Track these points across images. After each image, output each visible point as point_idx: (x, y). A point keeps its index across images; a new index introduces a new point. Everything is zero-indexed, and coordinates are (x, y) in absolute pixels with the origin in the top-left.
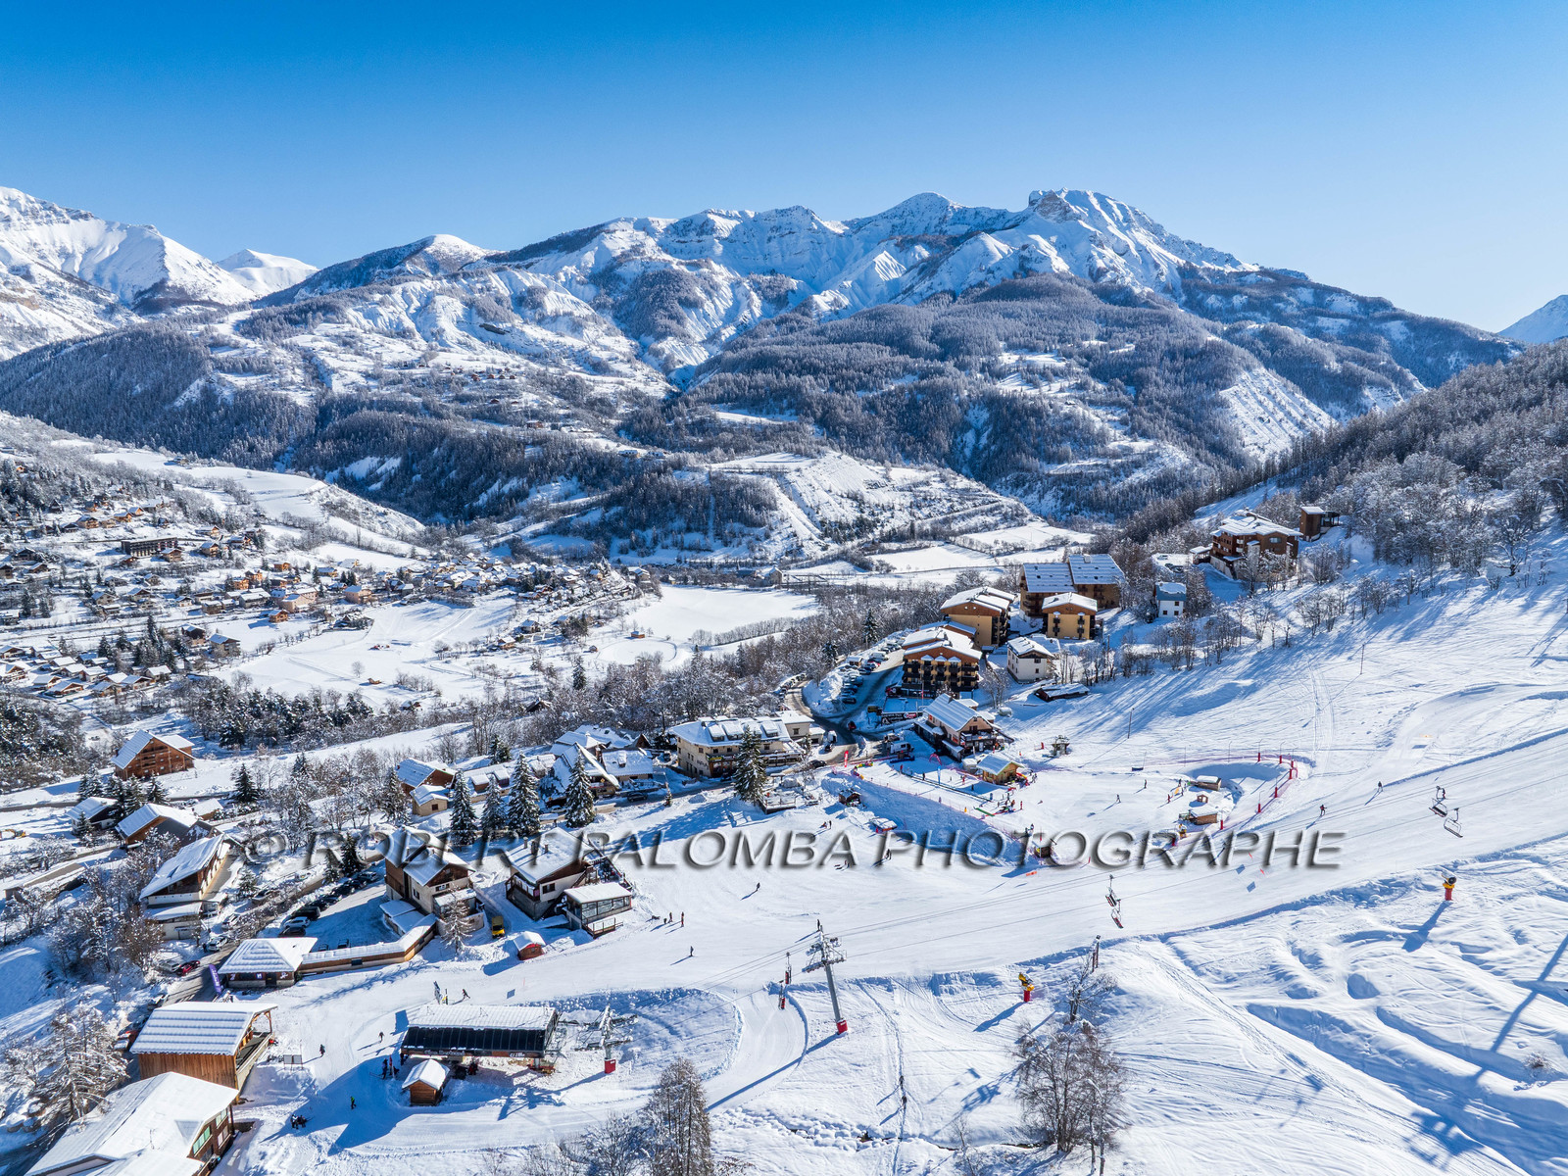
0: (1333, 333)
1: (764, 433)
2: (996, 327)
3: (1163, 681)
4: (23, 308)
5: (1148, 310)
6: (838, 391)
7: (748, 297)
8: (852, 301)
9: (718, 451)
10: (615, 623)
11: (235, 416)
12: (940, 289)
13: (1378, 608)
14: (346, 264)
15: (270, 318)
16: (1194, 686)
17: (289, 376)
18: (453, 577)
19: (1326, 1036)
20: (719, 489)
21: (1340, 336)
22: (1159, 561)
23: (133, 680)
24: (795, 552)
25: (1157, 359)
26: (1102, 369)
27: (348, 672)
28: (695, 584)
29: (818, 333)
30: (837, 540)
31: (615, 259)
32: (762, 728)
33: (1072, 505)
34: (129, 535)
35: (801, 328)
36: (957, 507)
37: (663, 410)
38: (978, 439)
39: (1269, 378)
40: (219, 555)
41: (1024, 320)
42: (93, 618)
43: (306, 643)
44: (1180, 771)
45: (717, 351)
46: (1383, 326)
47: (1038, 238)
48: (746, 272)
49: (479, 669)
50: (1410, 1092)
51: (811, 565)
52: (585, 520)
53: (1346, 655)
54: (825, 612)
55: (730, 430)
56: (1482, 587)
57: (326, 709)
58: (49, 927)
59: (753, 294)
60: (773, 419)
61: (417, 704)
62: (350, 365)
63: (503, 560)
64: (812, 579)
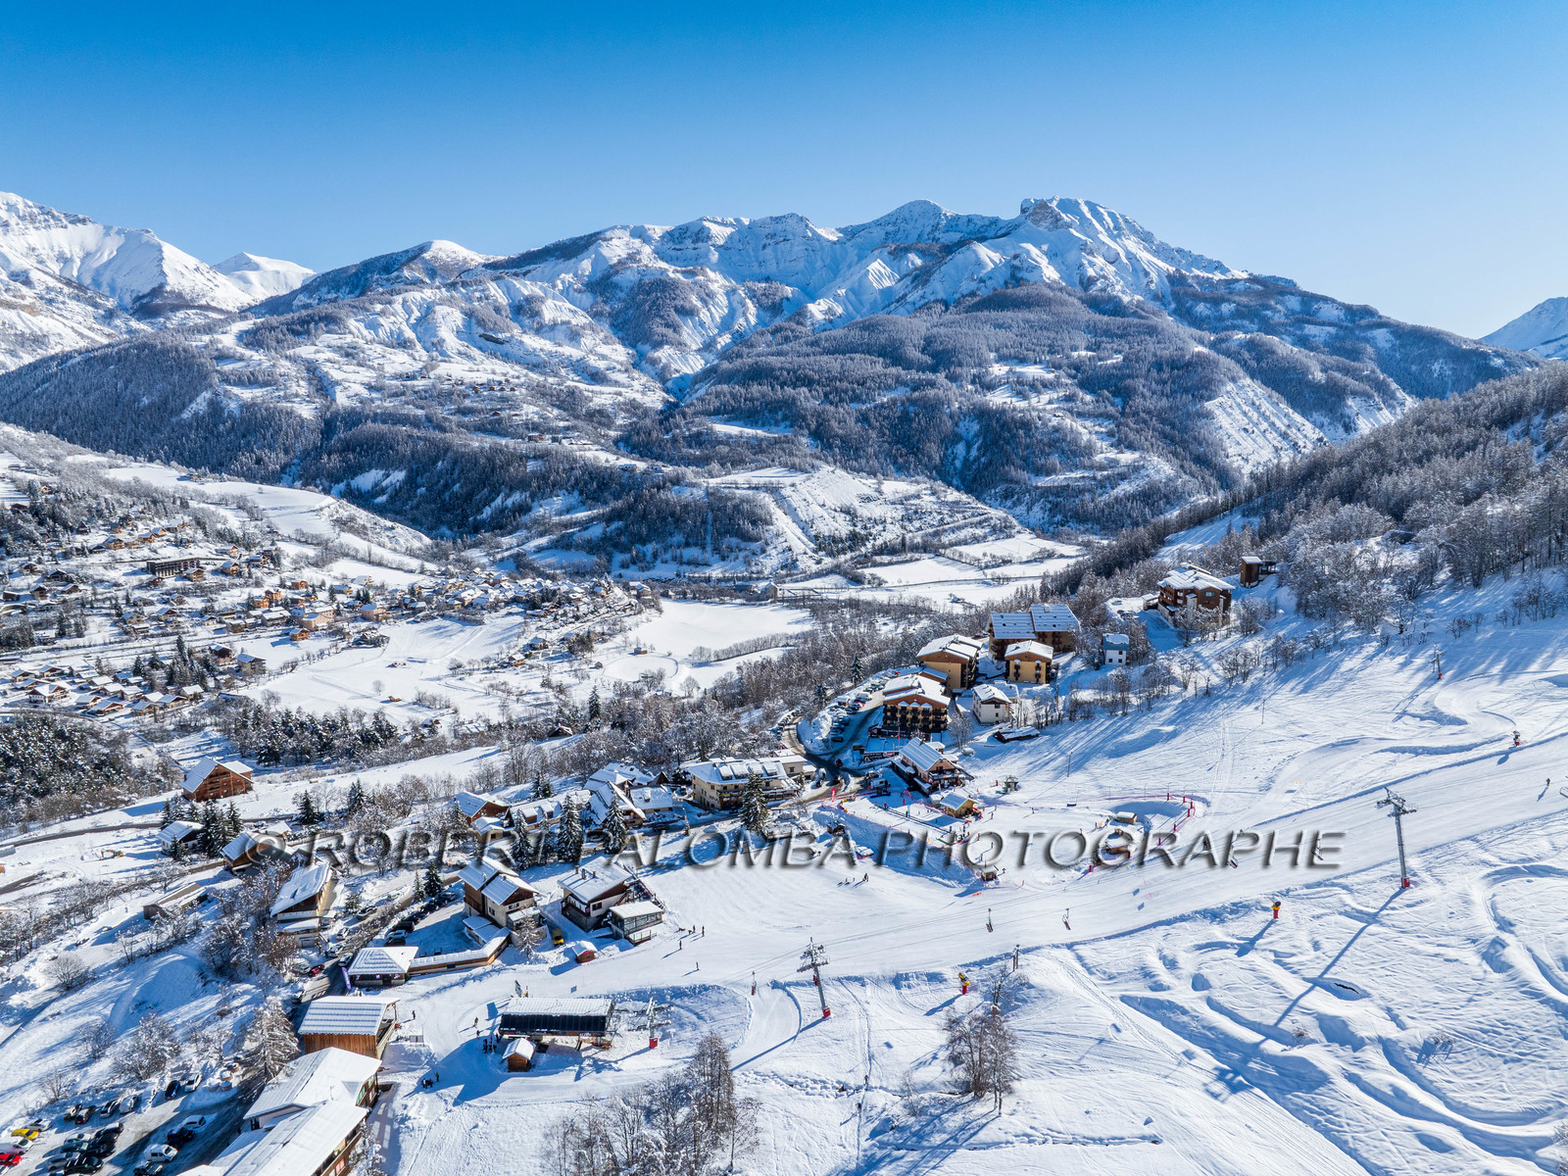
0: (1319, 341)
1: (760, 445)
2: (987, 338)
3: (1102, 725)
4: (24, 314)
5: (1136, 321)
6: (831, 403)
7: (744, 305)
8: (846, 309)
9: (715, 466)
10: (619, 639)
11: (242, 429)
12: (932, 298)
14: (344, 270)
15: (272, 328)
16: (1127, 731)
17: (294, 389)
18: (463, 595)
19: (1170, 1017)
20: (717, 504)
21: (1326, 344)
22: (1113, 607)
23: (170, 698)
24: (790, 566)
25: (1144, 371)
26: (1090, 380)
27: (369, 689)
28: (694, 598)
29: (812, 344)
30: (831, 554)
31: (611, 267)
32: (764, 768)
33: (1059, 517)
34: (153, 555)
35: (796, 338)
36: (948, 519)
37: (661, 423)
38: (968, 451)
39: (1254, 389)
40: (239, 575)
41: (1015, 330)
42: (125, 637)
43: (327, 661)
44: (1105, 807)
45: (713, 360)
46: (1369, 334)
47: (1029, 246)
48: (741, 280)
49: (492, 686)
50: (1216, 1054)
51: (806, 579)
52: (587, 534)
53: (1254, 705)
54: (819, 627)
55: (726, 443)
56: (1375, 644)
57: (354, 727)
58: (191, 938)
59: (749, 302)
60: (769, 431)
61: (437, 722)
62: (352, 377)
63: (509, 575)
64: (807, 593)
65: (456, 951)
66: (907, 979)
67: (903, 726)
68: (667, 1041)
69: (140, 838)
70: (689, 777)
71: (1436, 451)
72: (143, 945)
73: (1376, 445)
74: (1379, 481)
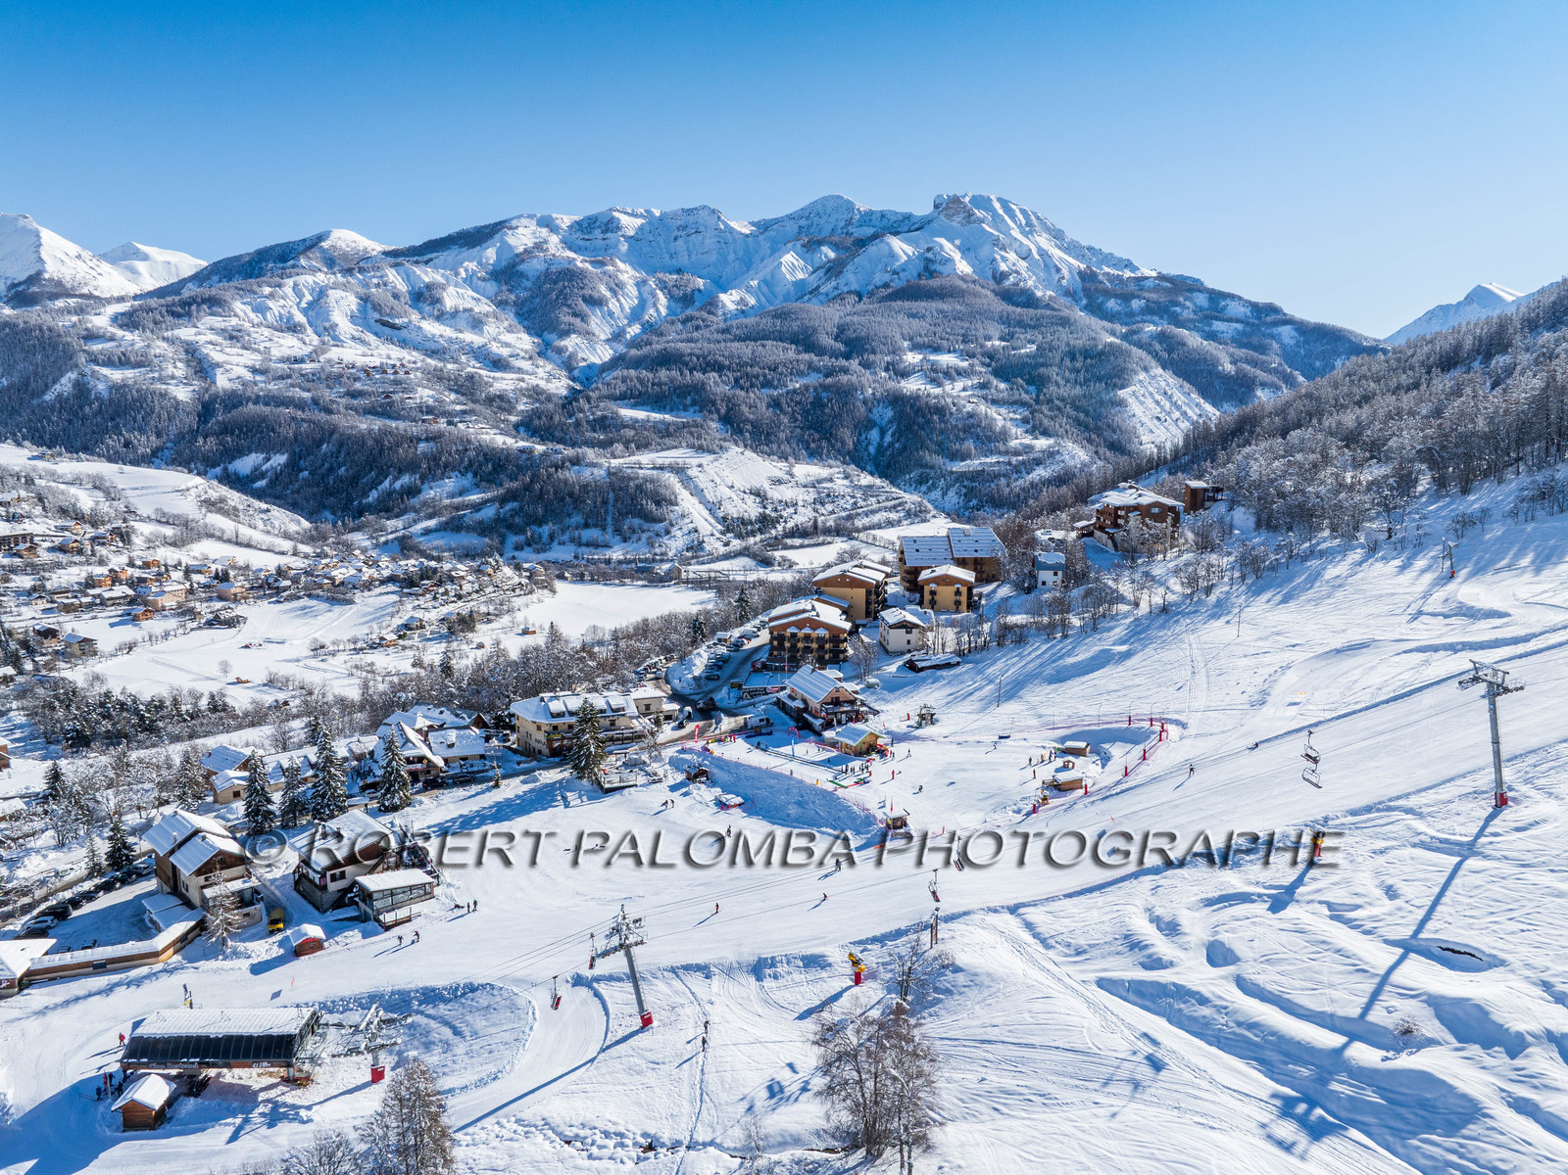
0: (1227, 336)
1: (667, 429)
2: (900, 327)
3: (1037, 650)
5: (1048, 312)
6: (742, 388)
7: (654, 295)
8: (758, 300)
9: (619, 447)
10: (506, 620)
11: (110, 411)
12: (846, 289)
13: (1257, 573)
14: (238, 258)
15: (151, 310)
16: (1069, 654)
17: (170, 370)
18: (334, 574)
19: (1180, 1010)
20: (618, 484)
21: (1234, 340)
24: (696, 548)
25: (1057, 360)
26: (1004, 369)
27: (214, 670)
28: (592, 580)
29: (723, 331)
30: (739, 536)
31: (517, 255)
32: (608, 703)
33: (974, 502)
35: (707, 326)
36: (861, 503)
37: (564, 407)
38: (882, 437)
39: (1166, 379)
40: (80, 552)
41: (929, 320)
43: (172, 642)
44: (1047, 741)
45: (621, 348)
46: (1275, 331)
47: (943, 241)
48: (652, 271)
49: (356, 667)
50: (1269, 1070)
51: (712, 561)
52: (479, 516)
53: (1224, 619)
54: (721, 606)
55: (632, 427)
56: (1360, 550)
57: (184, 708)
59: (660, 294)
60: (677, 416)
61: (286, 703)
62: (236, 360)
63: (390, 556)
64: (713, 575)
66: (773, 965)
67: (792, 656)
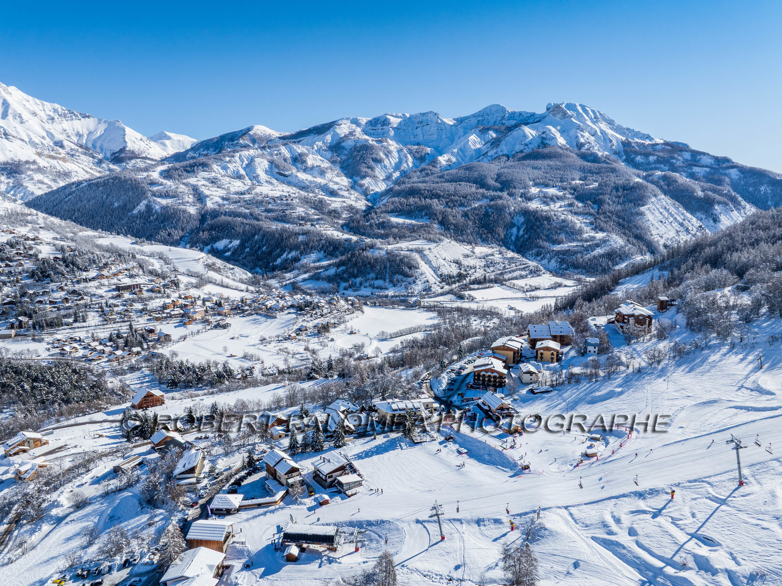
0: (701, 175)
1: (413, 228)
2: (528, 174)
3: (585, 386)
4: (60, 162)
5: (605, 165)
6: (449, 207)
7: (406, 157)
8: (457, 159)
9: (391, 239)
10: (342, 326)
11: (162, 218)
12: (501, 154)
13: (681, 355)
14: (211, 140)
15: (176, 169)
16: (598, 390)
17: (187, 199)
18: (267, 303)
19: (617, 550)
20: (391, 258)
21: (704, 177)
22: (591, 322)
23: (126, 354)
24: (428, 290)
25: (609, 191)
26: (581, 196)
27: (221, 351)
28: (380, 305)
29: (441, 177)
30: (448, 284)
31: (341, 138)
32: (413, 405)
33: (564, 266)
34: (119, 282)
35: (432, 174)
36: (507, 266)
37: (364, 217)
38: (518, 232)
39: (666, 200)
40: (159, 292)
41: (543, 170)
42: (105, 323)
43: (201, 336)
45: (390, 185)
46: (727, 171)
47: (551, 127)
48: (405, 144)
49: (280, 349)
51: (435, 296)
52: (327, 273)
53: (663, 378)
54: (442, 321)
55: (396, 227)
56: (727, 347)
57: (213, 370)
58: (135, 484)
59: (409, 156)
60: (418, 221)
61: (253, 368)
62: (215, 193)
63: (289, 293)
64: (436, 304)
65: (262, 497)
66: (483, 521)
67: (483, 384)
68: (364, 548)
69: (112, 427)
70: (376, 408)
71: (762, 239)
72: (112, 487)
73: (729, 235)
74: (731, 255)
